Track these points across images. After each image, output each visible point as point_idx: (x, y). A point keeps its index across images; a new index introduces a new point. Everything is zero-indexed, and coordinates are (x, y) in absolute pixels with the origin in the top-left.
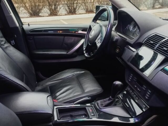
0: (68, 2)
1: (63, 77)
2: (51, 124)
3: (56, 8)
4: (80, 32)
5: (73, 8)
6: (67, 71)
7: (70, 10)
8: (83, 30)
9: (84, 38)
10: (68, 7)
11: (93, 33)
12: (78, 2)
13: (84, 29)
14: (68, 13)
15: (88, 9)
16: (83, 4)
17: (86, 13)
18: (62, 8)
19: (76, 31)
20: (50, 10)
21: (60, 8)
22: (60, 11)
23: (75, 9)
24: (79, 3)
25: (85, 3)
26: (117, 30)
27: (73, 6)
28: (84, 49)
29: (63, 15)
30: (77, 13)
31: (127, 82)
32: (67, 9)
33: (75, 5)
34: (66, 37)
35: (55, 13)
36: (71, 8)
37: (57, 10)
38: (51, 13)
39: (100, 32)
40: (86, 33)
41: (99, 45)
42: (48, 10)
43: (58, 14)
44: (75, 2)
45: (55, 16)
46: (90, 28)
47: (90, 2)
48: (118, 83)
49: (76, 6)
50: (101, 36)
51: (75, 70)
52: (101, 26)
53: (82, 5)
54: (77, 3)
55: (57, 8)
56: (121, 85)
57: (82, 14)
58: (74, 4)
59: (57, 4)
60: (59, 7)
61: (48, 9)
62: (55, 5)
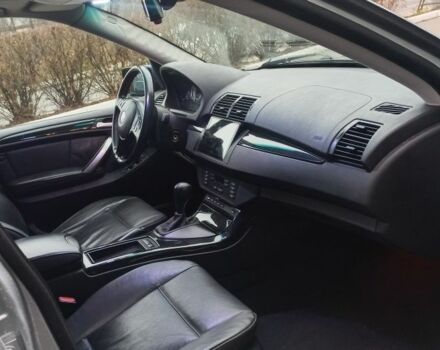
0: (55, 80)
1: (85, 220)
2: (82, 270)
3: (26, 102)
4: (100, 125)
5: (72, 92)
6: (90, 206)
7: (66, 98)
8: (104, 121)
9: (110, 136)
10: (59, 91)
11: (123, 118)
12: (81, 74)
13: (107, 119)
14: (62, 107)
15: (113, 87)
16: (98, 78)
17: (110, 99)
18: (44, 97)
19: (91, 125)
20: (11, 108)
21: (38, 99)
22: (39, 105)
23: (78, 94)
24: (87, 77)
25: (101, 75)
26: (169, 105)
27: (73, 88)
28: (115, 151)
29: (51, 115)
30: (85, 101)
31: (203, 187)
32: (58, 98)
33: (77, 84)
34: (73, 141)
35: (27, 115)
36: (69, 94)
37: (31, 106)
38: (15, 115)
39: (136, 111)
40: (111, 124)
41: (137, 134)
42: (6, 110)
43: (37, 114)
44: (75, 77)
45: (28, 121)
46: (117, 111)
47: (115, 70)
48: (183, 185)
49: (81, 85)
50: (140, 118)
51: (107, 201)
52: (136, 103)
53: (94, 79)
54: (80, 79)
55: (30, 100)
56: (188, 188)
57: (102, 101)
58: (72, 81)
59: (28, 89)
60: (33, 97)
61: (6, 108)
62: (23, 94)
